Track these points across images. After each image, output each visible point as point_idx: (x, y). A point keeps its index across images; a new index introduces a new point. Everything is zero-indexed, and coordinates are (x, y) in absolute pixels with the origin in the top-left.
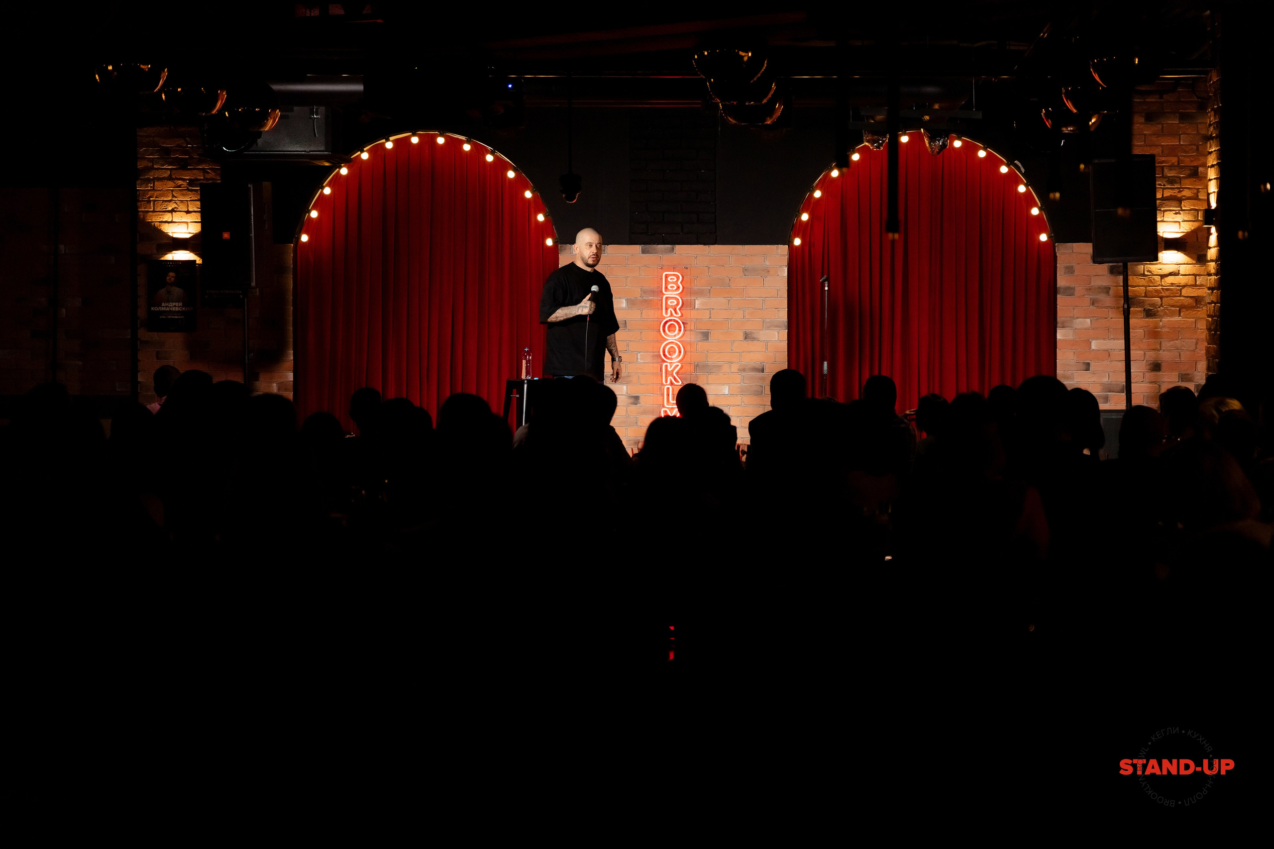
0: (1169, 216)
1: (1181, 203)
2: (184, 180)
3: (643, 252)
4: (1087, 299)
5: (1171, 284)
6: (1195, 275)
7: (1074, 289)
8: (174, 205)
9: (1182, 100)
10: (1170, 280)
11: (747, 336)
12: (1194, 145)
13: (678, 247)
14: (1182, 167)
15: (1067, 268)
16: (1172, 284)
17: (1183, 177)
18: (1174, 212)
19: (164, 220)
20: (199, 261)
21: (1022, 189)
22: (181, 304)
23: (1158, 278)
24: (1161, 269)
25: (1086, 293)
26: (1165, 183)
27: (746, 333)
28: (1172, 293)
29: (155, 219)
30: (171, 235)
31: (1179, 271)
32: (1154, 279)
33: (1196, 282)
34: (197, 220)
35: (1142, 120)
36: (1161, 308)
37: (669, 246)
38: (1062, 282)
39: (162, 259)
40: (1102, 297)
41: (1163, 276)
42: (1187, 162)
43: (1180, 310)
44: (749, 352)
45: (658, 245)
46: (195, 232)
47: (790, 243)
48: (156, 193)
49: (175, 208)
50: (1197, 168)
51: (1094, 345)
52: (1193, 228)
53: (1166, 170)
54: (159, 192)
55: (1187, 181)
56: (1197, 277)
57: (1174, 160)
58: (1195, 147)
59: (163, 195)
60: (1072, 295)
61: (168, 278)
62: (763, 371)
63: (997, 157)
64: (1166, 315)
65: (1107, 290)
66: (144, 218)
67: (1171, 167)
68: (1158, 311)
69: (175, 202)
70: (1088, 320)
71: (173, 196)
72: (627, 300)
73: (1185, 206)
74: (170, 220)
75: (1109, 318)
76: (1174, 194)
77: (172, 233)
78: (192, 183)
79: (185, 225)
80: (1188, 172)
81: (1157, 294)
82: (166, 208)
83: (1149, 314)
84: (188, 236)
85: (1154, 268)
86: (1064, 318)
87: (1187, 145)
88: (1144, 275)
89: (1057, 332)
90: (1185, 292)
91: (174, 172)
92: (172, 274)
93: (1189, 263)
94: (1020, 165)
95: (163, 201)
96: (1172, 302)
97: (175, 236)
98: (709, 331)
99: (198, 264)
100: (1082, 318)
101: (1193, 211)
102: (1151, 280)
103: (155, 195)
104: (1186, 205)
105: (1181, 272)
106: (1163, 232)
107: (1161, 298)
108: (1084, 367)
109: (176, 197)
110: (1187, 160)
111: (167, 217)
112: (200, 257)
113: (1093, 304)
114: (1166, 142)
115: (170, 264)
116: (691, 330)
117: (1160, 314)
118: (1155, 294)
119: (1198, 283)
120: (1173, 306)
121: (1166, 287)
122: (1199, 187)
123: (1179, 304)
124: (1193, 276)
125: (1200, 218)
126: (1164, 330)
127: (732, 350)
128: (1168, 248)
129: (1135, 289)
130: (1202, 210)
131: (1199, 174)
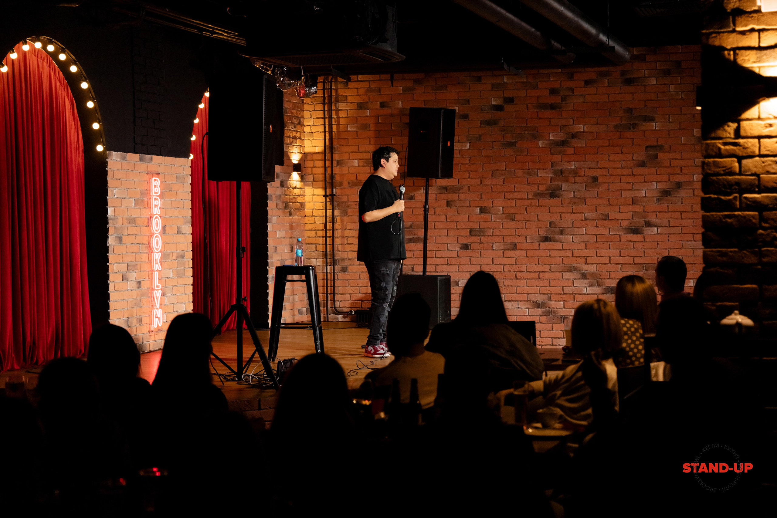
0: (295, 150)
1: (297, 141)
3: (141, 160)
5: (296, 194)
6: (301, 188)
7: (271, 196)
10: (295, 191)
11: (179, 231)
13: (154, 157)
17: (297, 124)
18: (295, 147)
26: (293, 127)
27: (177, 228)
28: (295, 200)
31: (296, 186)
32: (291, 191)
33: (300, 193)
36: (292, 210)
37: (150, 156)
40: (279, 202)
41: (293, 188)
43: (297, 211)
44: (179, 243)
47: (188, 157)
51: (278, 234)
53: (293, 119)
55: (298, 127)
57: (295, 112)
58: (300, 105)
62: (184, 257)
65: (280, 197)
67: (295, 117)
68: (292, 212)
70: (276, 217)
72: (135, 200)
73: (298, 143)
75: (280, 217)
76: (295, 135)
80: (298, 121)
83: (290, 214)
85: (291, 182)
86: (269, 216)
87: (297, 103)
88: (289, 188)
89: (268, 226)
90: (300, 199)
98: (165, 226)
100: (274, 216)
101: (300, 147)
105: (298, 187)
106: (293, 160)
107: (293, 203)
108: (275, 250)
110: (298, 113)
113: (277, 206)
117: (293, 214)
118: (292, 200)
119: (301, 194)
120: (295, 208)
121: (294, 196)
122: (301, 131)
123: (297, 207)
124: (300, 189)
125: (301, 152)
126: (293, 224)
127: (173, 241)
128: (295, 170)
129: (287, 196)
130: (302, 146)
131: (301, 123)
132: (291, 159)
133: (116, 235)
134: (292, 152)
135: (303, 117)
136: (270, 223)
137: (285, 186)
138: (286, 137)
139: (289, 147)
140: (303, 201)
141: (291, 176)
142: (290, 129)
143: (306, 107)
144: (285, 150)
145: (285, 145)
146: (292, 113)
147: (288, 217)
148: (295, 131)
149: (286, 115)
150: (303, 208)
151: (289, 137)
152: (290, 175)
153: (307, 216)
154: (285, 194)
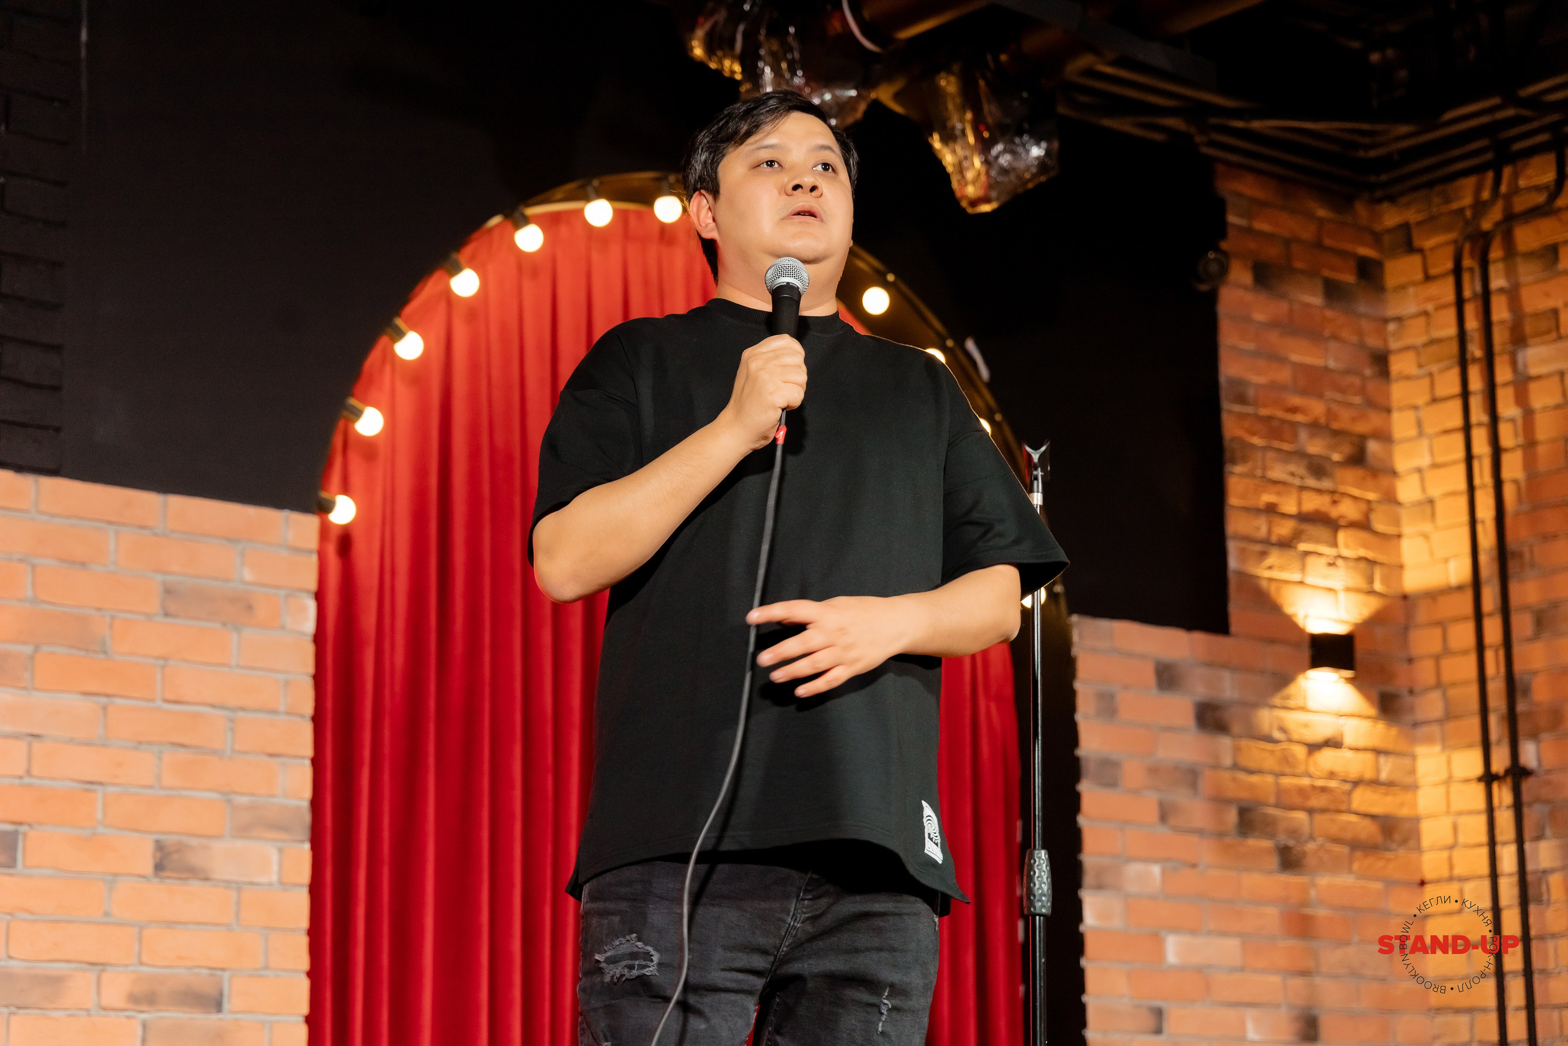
0: (1317, 573)
1: (1335, 537)
6: (1378, 752)
7: (1119, 765)
9: (1327, 242)
10: (1327, 759)
11: (165, 860)
14: (1336, 433)
15: (1100, 697)
16: (1332, 775)
17: (1338, 463)
18: (1323, 561)
23: (1300, 751)
24: (1303, 725)
25: (1146, 782)
26: (1301, 470)
27: (160, 846)
28: (1332, 801)
31: (1342, 735)
32: (1294, 756)
33: (1378, 770)
35: (1247, 278)
36: (1312, 845)
38: (1091, 739)
40: (1181, 797)
41: (1313, 748)
42: (1345, 420)
43: (1350, 857)
44: (171, 924)
50: (1363, 438)
51: (1174, 949)
52: (1366, 613)
53: (1303, 435)
55: (1347, 475)
57: (1317, 408)
58: (1356, 381)
60: (1114, 783)
64: (1323, 866)
65: (1191, 776)
67: (1315, 427)
68: (1304, 854)
70: (1156, 870)
73: (1347, 546)
75: (1202, 868)
76: (1324, 508)
80: (1346, 450)
81: (1300, 800)
83: (1289, 860)
85: (1292, 718)
87: (1341, 371)
88: (1273, 741)
89: (1083, 902)
90: (1363, 799)
93: (1364, 713)
96: (1333, 829)
98: (21, 828)
100: (1140, 860)
101: (1362, 565)
102: (1286, 759)
104: (1348, 544)
105: (1348, 740)
106: (1306, 617)
107: (1311, 811)
110: (1345, 414)
113: (1163, 818)
114: (1302, 354)
117: (1311, 861)
118: (1297, 800)
119: (1384, 776)
120: (1337, 840)
121: (1320, 783)
122: (1371, 496)
123: (1348, 835)
124: (1369, 757)
125: (1378, 586)
126: (1321, 912)
127: (107, 914)
128: (1317, 662)
129: (1254, 779)
130: (1381, 564)
131: (1370, 458)
132: (1289, 610)
134: (1301, 583)
135: (1385, 437)
136: (1099, 887)
137: (1236, 728)
138: (1246, 509)
139: (1263, 554)
140: (1404, 812)
141: (1292, 689)
142: (1277, 472)
143: (1398, 392)
144: (1233, 563)
145: (1232, 547)
146: (1294, 410)
147: (1270, 872)
148: (1319, 491)
149: (1241, 416)
150: (1395, 842)
151: (1271, 510)
152: (1283, 680)
153: (1431, 882)
154: (1236, 767)
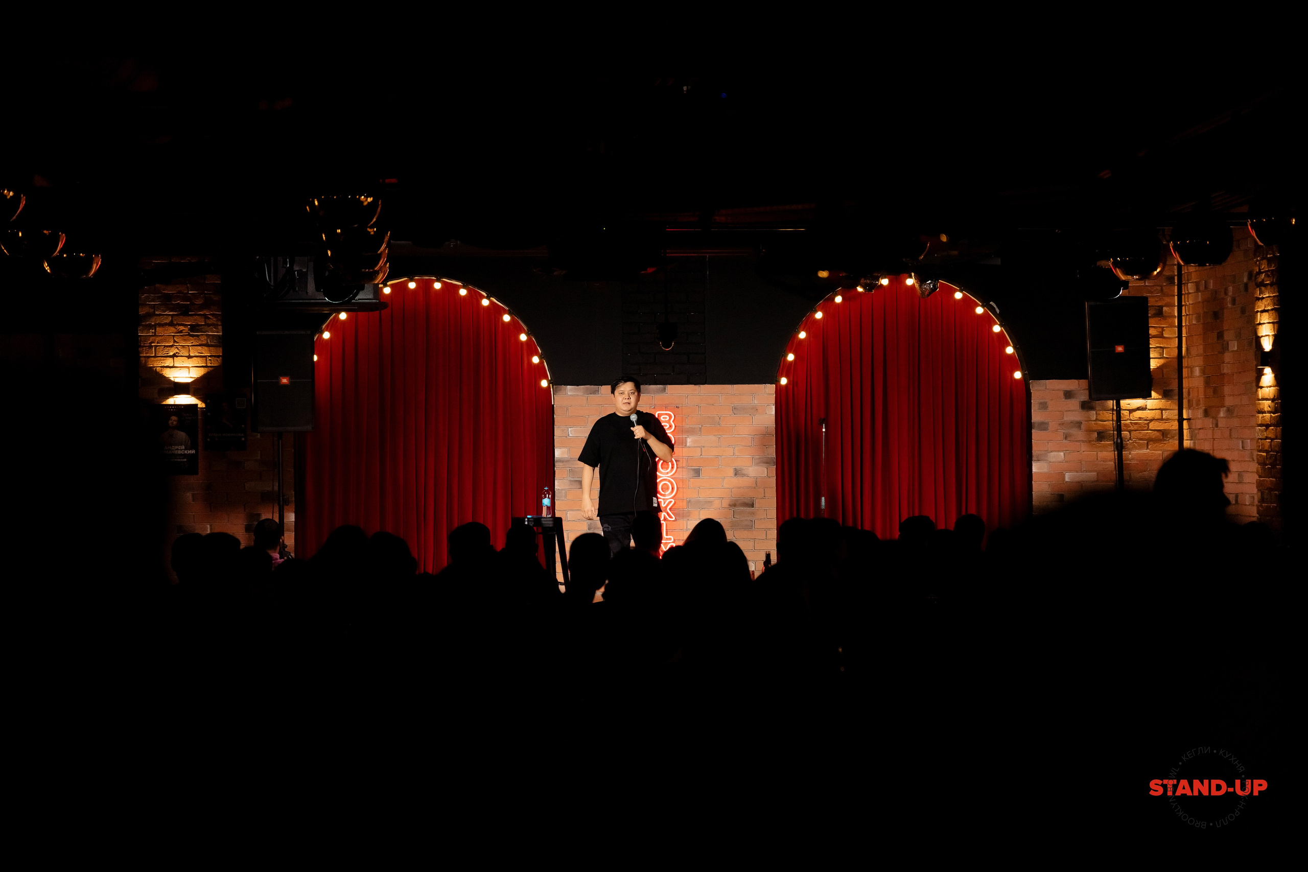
2: (185, 325)
4: (1061, 432)
5: (1139, 418)
6: (1162, 410)
7: (1047, 424)
8: (176, 351)
10: (1138, 414)
11: (738, 473)
12: (1158, 286)
13: (670, 388)
15: (1041, 403)
16: (1141, 419)
19: (165, 365)
20: (201, 405)
21: (997, 329)
22: (183, 447)
23: (1126, 412)
24: (1129, 404)
25: (1059, 428)
27: (735, 470)
28: (1140, 427)
29: (156, 364)
30: (172, 379)
31: (1146, 405)
32: (1122, 414)
33: (1162, 416)
34: (198, 365)
36: (1130, 441)
37: (661, 386)
38: (1036, 417)
39: (164, 403)
40: (1074, 431)
41: (1131, 411)
42: (1152, 302)
43: (1147, 443)
45: (650, 385)
46: (196, 376)
47: (776, 381)
48: (157, 339)
49: (177, 353)
50: (1161, 308)
51: (1067, 477)
52: (1158, 365)
54: (160, 338)
56: (1163, 411)
58: (1159, 288)
59: (165, 341)
60: (1046, 429)
61: (170, 422)
62: (752, 505)
63: (971, 298)
64: (1135, 448)
65: (1078, 424)
66: (146, 362)
68: (1127, 444)
69: (177, 348)
70: (1062, 454)
71: (175, 341)
74: (172, 365)
75: (1082, 451)
77: (173, 377)
78: (194, 328)
79: (187, 369)
81: (1127, 428)
82: (168, 354)
84: (190, 380)
86: (1039, 452)
87: (1151, 286)
89: (1032, 465)
90: (1152, 426)
91: (175, 318)
92: (174, 418)
93: (1155, 398)
94: (995, 306)
95: (165, 346)
96: (1140, 436)
97: (177, 380)
98: (700, 468)
99: (202, 408)
100: (1055, 451)
103: (157, 341)
107: (1130, 431)
109: (177, 343)
111: (169, 362)
112: (201, 401)
113: (1066, 438)
115: (172, 408)
116: (683, 467)
120: (1142, 439)
121: (1135, 422)
122: (1163, 326)
123: (1146, 437)
124: (1159, 411)
125: (1164, 356)
126: (1133, 462)
129: (1104, 423)
130: (1169, 347)
131: (1164, 313)
133: (572, 479)
135: (1172, 305)
136: (1040, 460)
137: (1097, 408)
140: (1173, 428)
150: (1168, 438)
154: (1097, 420)
